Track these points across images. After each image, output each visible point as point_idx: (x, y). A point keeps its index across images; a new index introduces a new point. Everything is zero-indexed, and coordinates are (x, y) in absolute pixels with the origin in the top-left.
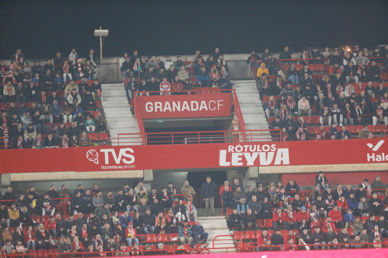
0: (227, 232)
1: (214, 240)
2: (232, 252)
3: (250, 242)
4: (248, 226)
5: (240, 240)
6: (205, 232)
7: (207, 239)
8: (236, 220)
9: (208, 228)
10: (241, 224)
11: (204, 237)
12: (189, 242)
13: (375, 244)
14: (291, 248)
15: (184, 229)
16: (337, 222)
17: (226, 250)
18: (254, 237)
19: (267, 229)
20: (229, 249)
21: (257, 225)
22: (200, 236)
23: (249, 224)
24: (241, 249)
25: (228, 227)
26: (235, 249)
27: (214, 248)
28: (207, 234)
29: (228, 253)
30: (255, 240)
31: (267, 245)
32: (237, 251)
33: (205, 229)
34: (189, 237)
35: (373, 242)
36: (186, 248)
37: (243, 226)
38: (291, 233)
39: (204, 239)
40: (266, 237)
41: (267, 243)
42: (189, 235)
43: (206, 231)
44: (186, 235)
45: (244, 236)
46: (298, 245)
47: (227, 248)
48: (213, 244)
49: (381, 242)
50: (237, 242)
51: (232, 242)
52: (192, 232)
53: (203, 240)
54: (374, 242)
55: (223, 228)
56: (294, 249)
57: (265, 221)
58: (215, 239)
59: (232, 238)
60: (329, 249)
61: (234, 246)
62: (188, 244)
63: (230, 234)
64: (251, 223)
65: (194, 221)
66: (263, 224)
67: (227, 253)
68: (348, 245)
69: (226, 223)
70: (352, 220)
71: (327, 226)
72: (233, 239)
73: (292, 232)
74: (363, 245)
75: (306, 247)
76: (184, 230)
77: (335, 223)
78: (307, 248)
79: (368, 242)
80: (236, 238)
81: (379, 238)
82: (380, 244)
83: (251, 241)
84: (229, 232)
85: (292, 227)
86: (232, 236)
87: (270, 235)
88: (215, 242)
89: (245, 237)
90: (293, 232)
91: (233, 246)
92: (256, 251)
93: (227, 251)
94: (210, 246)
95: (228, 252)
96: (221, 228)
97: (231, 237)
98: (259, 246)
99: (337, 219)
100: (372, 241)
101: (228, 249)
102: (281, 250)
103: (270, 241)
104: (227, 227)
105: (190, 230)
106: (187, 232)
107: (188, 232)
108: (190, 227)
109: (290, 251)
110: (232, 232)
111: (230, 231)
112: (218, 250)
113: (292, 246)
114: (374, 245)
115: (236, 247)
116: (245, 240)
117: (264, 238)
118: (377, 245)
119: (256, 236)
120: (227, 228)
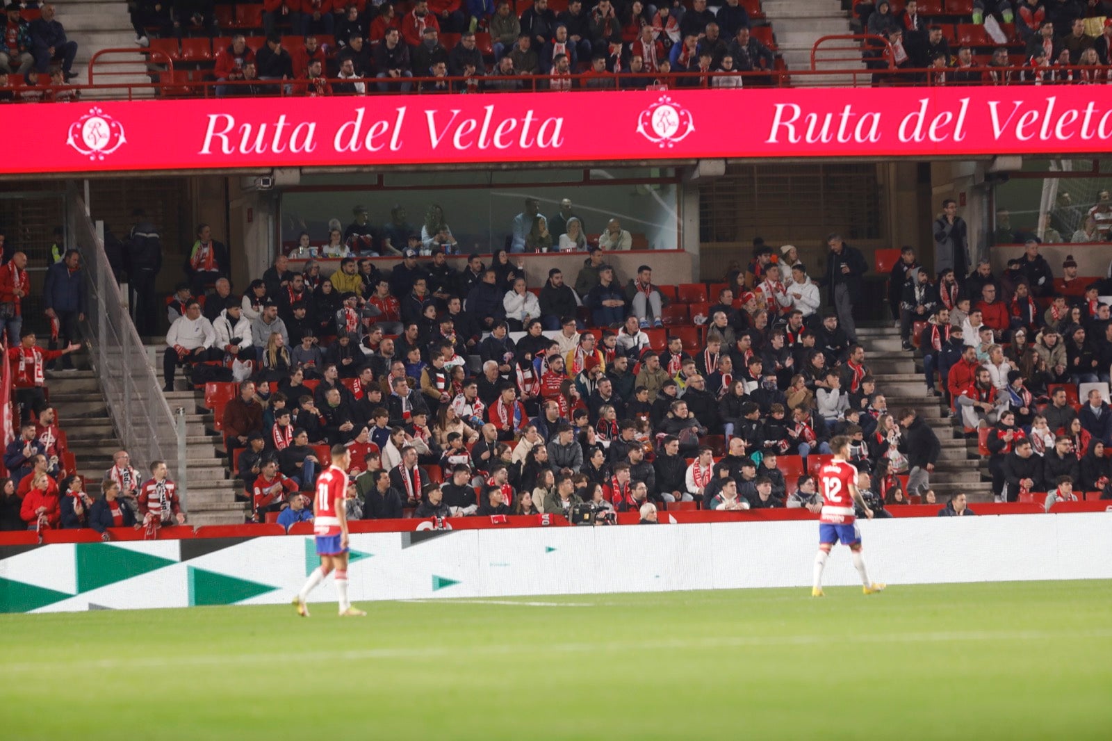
0: (131, 40)
1: (94, 61)
2: (144, 97)
3: (195, 68)
4: (192, 23)
5: (168, 63)
6: (68, 41)
7: (74, 61)
8: (158, 7)
9: (76, 27)
10: (172, 18)
11: (66, 54)
12: (21, 67)
13: (555, 78)
14: (313, 88)
15: (8, 30)
16: (447, 15)
17: (125, 90)
18: (207, 55)
19: (245, 33)
20: (135, 90)
21: (216, 21)
22: (52, 50)
23: (193, 19)
24: (170, 88)
25: (133, 27)
26: (151, 90)
27: (91, 86)
28: (73, 47)
29: (133, 101)
30: (210, 63)
31: (243, 78)
32: (157, 95)
33: (69, 31)
34: (21, 52)
35: (549, 73)
36: (12, 85)
37: (176, 24)
38: (311, 44)
39: (63, 60)
40: (242, 55)
41: (244, 71)
42: (22, 48)
43: (70, 38)
44: (12, 46)
45: (180, 51)
46: (333, 80)
47: (129, 86)
48: (91, 75)
49: (571, 73)
50: (159, 69)
51: (144, 68)
52: (29, 39)
53: (61, 63)
54: (552, 72)
55: (120, 27)
56: (321, 91)
57: (240, 11)
58: (96, 60)
59: (143, 57)
60: (423, 93)
61: (150, 82)
62: (18, 73)
63: (138, 47)
64: (199, 15)
65: (38, 7)
66: (234, 18)
67: (130, 99)
68: (476, 82)
69: (129, 15)
70: (488, 8)
71: (416, 25)
72: (147, 61)
73: (314, 40)
74: (520, 83)
75: (356, 85)
76: (8, 33)
77: (439, 17)
78: (361, 87)
79: (534, 74)
80: (156, 58)
81: (566, 59)
82: (566, 78)
83: (198, 68)
84: (136, 41)
85: (316, 28)
86: (143, 50)
87: (254, 50)
88: (95, 70)
89: (181, 56)
90: (320, 43)
91: (148, 80)
92: (212, 95)
93: (130, 94)
94: (83, 79)
95: (133, 97)
96: (114, 28)
97: (142, 53)
98: (221, 80)
99: (445, 8)
100: (544, 70)
101: (132, 89)
102: (285, 92)
103: (253, 66)
104: (131, 26)
105: (25, 32)
106: (16, 39)
107: (20, 37)
108: (25, 26)
109: (309, 95)
110: (144, 39)
111: (139, 38)
112: (105, 91)
113: (316, 81)
114: (552, 81)
115: (155, 82)
116: (180, 65)
117: (235, 56)
118: (559, 80)
119: (212, 54)
120: (131, 30)
